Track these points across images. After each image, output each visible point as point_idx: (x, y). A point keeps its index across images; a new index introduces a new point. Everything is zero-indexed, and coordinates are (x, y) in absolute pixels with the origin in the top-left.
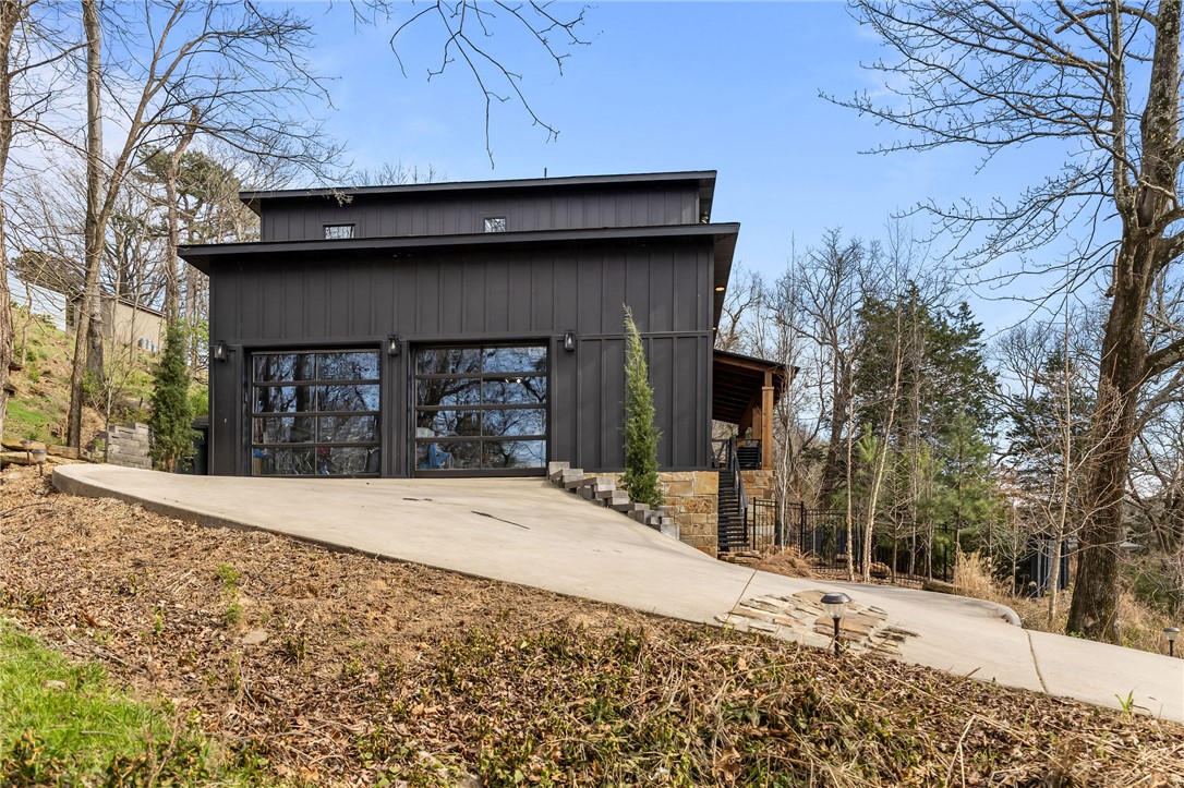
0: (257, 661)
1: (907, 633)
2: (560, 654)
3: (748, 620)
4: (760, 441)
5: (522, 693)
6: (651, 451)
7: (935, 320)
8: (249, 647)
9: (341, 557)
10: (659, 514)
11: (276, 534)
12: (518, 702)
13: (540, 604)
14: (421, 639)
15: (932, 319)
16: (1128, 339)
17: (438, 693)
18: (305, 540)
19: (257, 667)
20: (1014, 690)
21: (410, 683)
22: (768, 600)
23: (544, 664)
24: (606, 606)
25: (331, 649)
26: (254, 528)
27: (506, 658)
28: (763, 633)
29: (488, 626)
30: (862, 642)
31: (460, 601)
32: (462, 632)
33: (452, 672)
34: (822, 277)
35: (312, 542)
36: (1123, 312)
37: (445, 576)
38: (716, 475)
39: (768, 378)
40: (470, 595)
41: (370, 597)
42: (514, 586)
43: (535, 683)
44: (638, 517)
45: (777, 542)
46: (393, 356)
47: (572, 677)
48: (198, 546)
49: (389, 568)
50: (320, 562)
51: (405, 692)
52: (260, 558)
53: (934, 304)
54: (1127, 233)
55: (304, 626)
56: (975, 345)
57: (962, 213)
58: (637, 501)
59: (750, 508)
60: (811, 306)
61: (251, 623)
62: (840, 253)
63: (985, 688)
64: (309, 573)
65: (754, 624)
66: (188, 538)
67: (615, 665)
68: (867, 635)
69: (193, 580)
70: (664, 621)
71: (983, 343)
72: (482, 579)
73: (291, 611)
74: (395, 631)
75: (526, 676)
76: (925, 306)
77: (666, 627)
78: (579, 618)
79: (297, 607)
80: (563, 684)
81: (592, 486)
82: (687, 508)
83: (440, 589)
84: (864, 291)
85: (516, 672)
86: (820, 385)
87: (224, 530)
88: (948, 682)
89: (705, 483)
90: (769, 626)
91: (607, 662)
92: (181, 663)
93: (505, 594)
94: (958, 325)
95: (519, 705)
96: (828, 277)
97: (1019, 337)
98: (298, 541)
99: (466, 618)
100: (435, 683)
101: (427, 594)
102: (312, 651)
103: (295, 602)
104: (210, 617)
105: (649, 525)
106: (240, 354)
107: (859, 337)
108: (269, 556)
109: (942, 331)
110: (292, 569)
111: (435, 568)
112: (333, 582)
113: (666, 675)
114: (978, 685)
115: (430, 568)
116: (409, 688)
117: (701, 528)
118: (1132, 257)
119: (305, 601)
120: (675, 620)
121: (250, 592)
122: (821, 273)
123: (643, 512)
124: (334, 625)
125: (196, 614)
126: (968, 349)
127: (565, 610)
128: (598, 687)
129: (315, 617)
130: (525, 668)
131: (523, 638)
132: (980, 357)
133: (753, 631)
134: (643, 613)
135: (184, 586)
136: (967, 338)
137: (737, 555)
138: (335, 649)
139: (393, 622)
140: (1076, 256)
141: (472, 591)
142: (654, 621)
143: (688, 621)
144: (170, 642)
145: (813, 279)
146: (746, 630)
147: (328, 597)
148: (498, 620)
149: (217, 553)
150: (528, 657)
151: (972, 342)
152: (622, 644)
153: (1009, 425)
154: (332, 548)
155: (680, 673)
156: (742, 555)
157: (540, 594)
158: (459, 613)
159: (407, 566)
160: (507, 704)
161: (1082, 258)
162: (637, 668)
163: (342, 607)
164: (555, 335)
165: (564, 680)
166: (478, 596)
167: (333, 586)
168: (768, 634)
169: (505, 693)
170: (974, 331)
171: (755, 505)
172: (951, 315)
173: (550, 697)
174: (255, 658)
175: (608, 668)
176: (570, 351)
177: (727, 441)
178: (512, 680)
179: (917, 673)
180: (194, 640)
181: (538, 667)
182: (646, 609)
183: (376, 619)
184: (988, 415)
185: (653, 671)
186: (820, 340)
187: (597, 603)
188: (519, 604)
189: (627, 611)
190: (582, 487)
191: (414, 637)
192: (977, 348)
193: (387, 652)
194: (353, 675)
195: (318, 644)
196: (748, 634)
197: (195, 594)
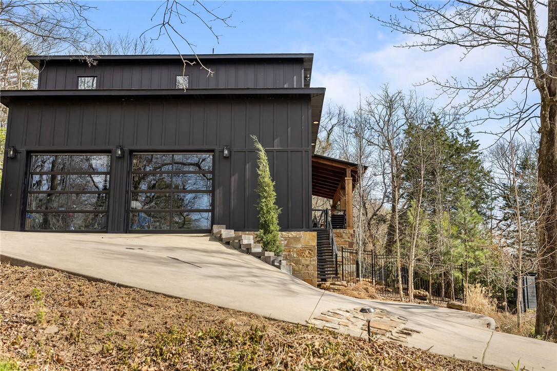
0: (54, 343)
1: (414, 331)
2: (220, 340)
3: (324, 322)
4: (345, 211)
5: (199, 361)
6: (274, 219)
7: (451, 137)
8: (49, 335)
9: (96, 285)
10: (279, 259)
11: (58, 270)
12: (197, 366)
13: (209, 312)
14: (144, 331)
15: (449, 138)
16: (551, 158)
17: (154, 361)
18: (75, 274)
19: (54, 346)
20: (464, 362)
21: (139, 355)
22: (338, 312)
23: (212, 345)
24: (245, 314)
25: (94, 336)
26: (45, 267)
27: (191, 342)
28: (331, 329)
29: (180, 325)
30: (387, 336)
31: (164, 310)
32: (166, 328)
33: (161, 349)
34: (381, 110)
35: (79, 275)
36: (547, 143)
37: (155, 296)
38: (315, 234)
39: (349, 172)
40: (170, 307)
41: (114, 308)
42: (195, 302)
43: (206, 355)
44: (267, 260)
45: (358, 276)
46: (119, 158)
47: (226, 352)
48: (13, 277)
49: (123, 290)
50: (84, 287)
51: (137, 360)
52: (50, 285)
53: (450, 127)
54: (543, 99)
55: (78, 324)
56: (476, 153)
57: (452, 85)
58: (267, 251)
59: (339, 254)
60: (376, 127)
61: (48, 322)
62: (391, 96)
63: (448, 360)
64: (79, 294)
65: (328, 325)
66: (6, 272)
67: (250, 345)
68: (391, 332)
69: (13, 297)
70: (277, 323)
71: (480, 152)
72: (176, 298)
73: (70, 315)
74: (129, 327)
75: (202, 351)
76: (444, 129)
77: (278, 326)
78: (231, 320)
79: (73, 313)
80: (222, 355)
81: (240, 241)
82: (297, 254)
83: (153, 304)
84: (407, 119)
85: (196, 349)
86: (383, 175)
87: (27, 268)
88: (429, 357)
89: (309, 238)
90: (336, 326)
91: (245, 344)
92: (13, 344)
93: (190, 307)
94: (465, 141)
95: (198, 367)
96: (385, 110)
97: (501, 149)
98: (71, 275)
99: (168, 320)
100: (153, 355)
101: (146, 306)
102: (84, 338)
103: (73, 311)
104: (25, 318)
105: (273, 265)
106: (24, 154)
107: (405, 146)
108: (55, 283)
109: (455, 143)
110: (69, 291)
111: (150, 292)
112: (93, 299)
113: (276, 351)
114: (445, 358)
115: (147, 291)
116: (139, 358)
117: (307, 267)
118: (548, 113)
119: (77, 310)
120: (284, 322)
121: (46, 304)
122: (380, 107)
123: (270, 257)
124: (95, 323)
125: (17, 316)
126: (472, 155)
127: (223, 315)
128: (241, 357)
129: (84, 319)
130: (201, 347)
131: (199, 331)
132: (480, 160)
133: (325, 328)
134: (266, 318)
135: (8, 301)
136: (471, 148)
137: (331, 284)
138: (96, 337)
139: (127, 322)
140: (517, 110)
141: (171, 305)
142: (272, 322)
143: (291, 323)
144: (4, 332)
145: (376, 111)
146: (322, 328)
147: (90, 308)
148: (186, 321)
149: (25, 281)
150: (202, 341)
151: (474, 151)
152: (253, 334)
153: (501, 202)
154: (90, 279)
155: (283, 350)
156: (334, 284)
157: (209, 306)
158: (164, 317)
159: (134, 290)
160: (192, 367)
161: (522, 112)
162: (261, 347)
163: (98, 313)
164: (217, 148)
165: (223, 353)
166: (174, 307)
167: (93, 302)
168: (333, 330)
169: (191, 361)
170: (474, 145)
171: (342, 252)
172: (460, 135)
173: (215, 362)
174: (52, 341)
175: (246, 347)
176: (226, 158)
177: (324, 211)
178: (194, 354)
179: (413, 352)
180: (17, 331)
181: (208, 347)
182: (268, 316)
183: (118, 320)
184: (487, 197)
185: (270, 349)
186: (382, 147)
187: (240, 312)
188: (197, 312)
189: (257, 317)
190: (233, 241)
191: (140, 330)
192: (477, 155)
193: (125, 338)
194: (108, 351)
195: (87, 334)
196: (322, 330)
197: (15, 305)
